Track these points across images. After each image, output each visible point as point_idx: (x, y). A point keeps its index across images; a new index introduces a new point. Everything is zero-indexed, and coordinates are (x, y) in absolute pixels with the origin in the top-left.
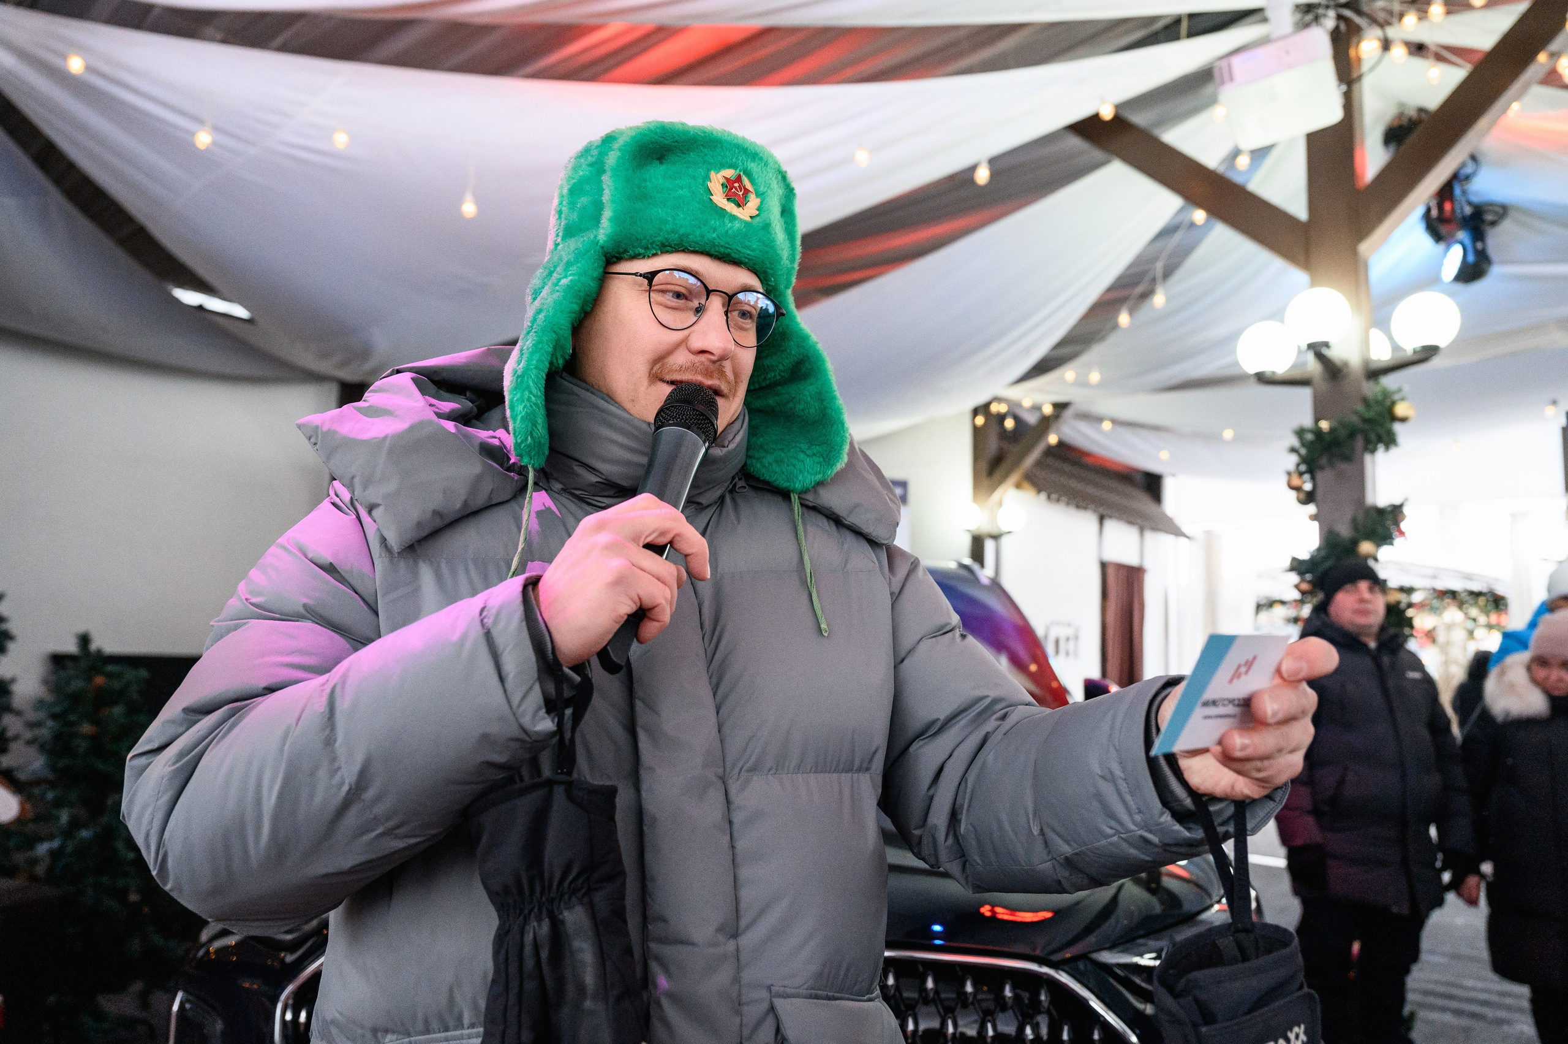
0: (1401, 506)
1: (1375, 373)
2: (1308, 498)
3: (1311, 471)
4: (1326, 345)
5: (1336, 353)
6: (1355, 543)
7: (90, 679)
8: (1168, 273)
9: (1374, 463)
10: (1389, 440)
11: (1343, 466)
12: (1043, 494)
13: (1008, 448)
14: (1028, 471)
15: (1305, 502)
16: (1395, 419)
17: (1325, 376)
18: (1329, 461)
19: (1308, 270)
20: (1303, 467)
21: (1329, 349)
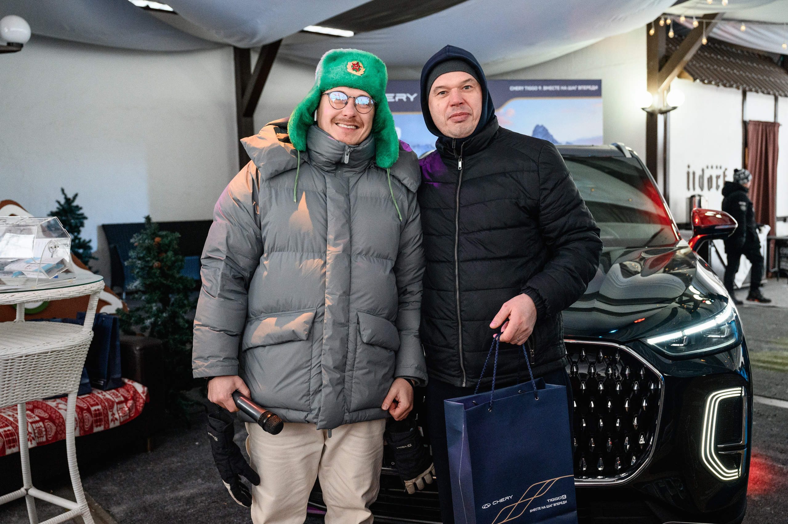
7: (153, 239)
12: (698, 81)
13: (673, 48)
14: (688, 64)
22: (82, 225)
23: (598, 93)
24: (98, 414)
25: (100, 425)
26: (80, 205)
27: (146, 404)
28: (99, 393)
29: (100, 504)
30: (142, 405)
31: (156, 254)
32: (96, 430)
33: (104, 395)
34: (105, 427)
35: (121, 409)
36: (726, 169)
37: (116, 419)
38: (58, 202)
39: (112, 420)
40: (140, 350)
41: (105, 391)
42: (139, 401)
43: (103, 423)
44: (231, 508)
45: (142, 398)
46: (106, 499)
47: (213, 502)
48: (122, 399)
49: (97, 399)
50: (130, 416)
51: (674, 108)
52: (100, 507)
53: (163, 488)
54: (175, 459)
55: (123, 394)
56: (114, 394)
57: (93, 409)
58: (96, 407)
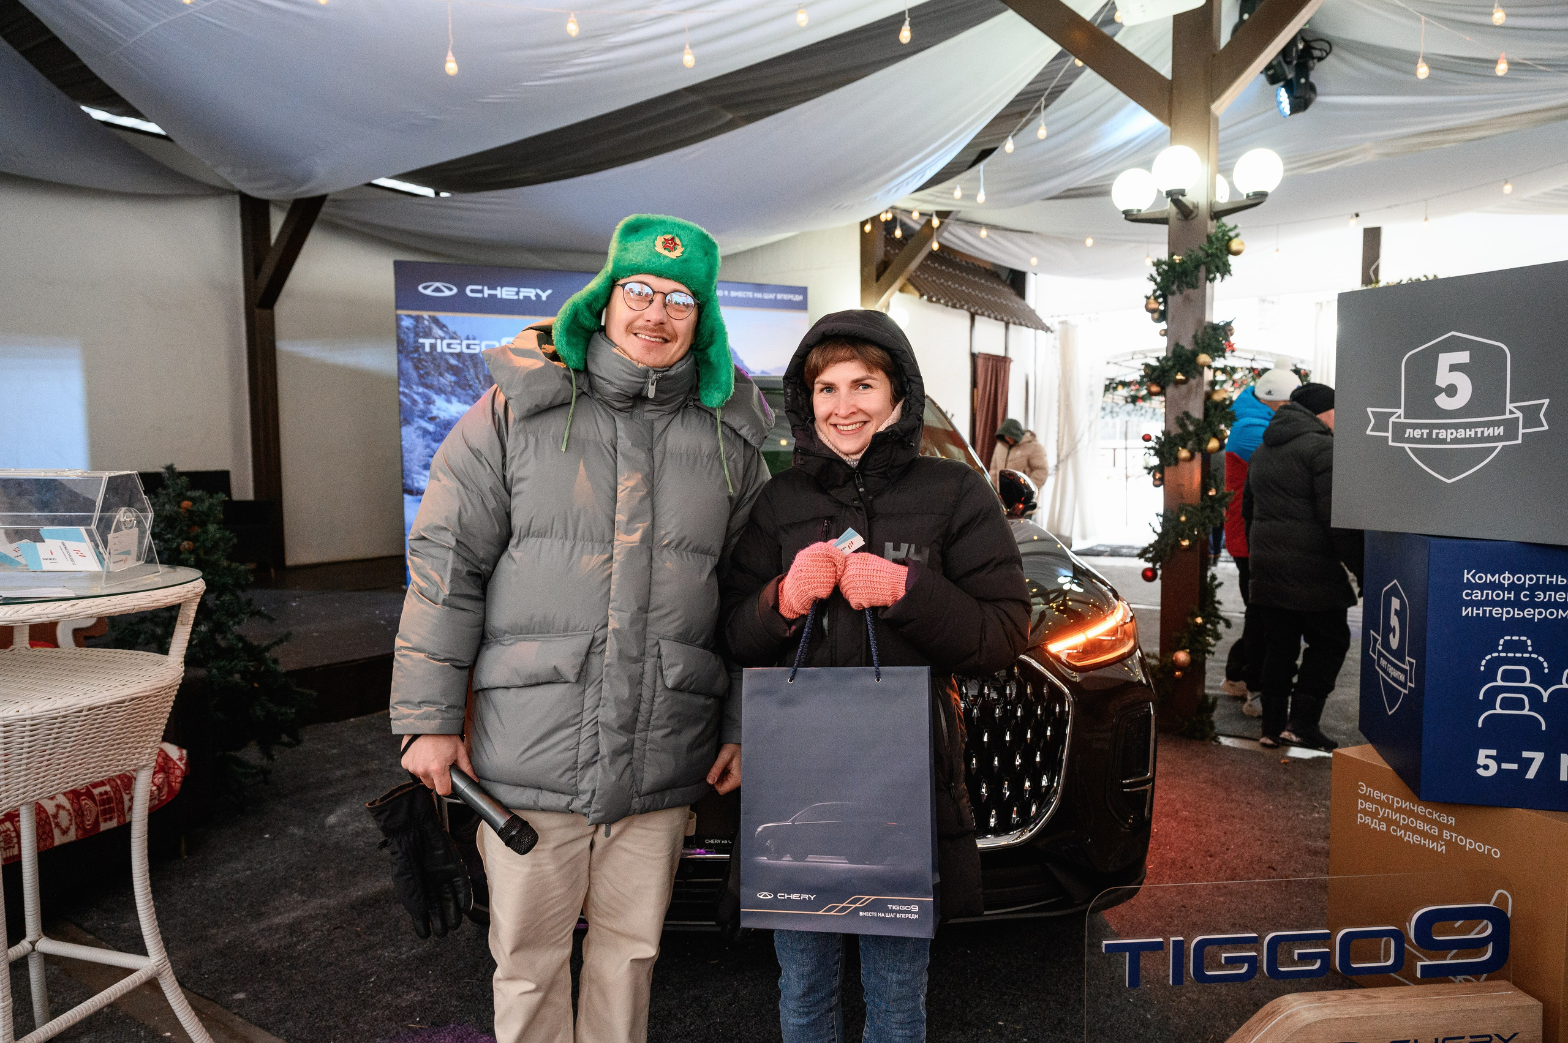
0: (1231, 322)
1: (1217, 215)
2: (1162, 316)
3: (1164, 296)
4: (1182, 193)
5: (1188, 200)
6: (1195, 355)
7: (179, 504)
9: (1213, 288)
10: (1225, 270)
11: (1190, 292)
12: (925, 297)
13: (893, 256)
14: (912, 275)
15: (1158, 320)
16: (1230, 252)
17: (1180, 216)
18: (1178, 287)
19: (1170, 125)
20: (1159, 293)
21: (1183, 195)
23: (802, 306)
24: (106, 800)
25: (111, 819)
27: (187, 778)
30: (179, 779)
31: (184, 528)
32: (104, 826)
34: (119, 822)
39: (129, 809)
42: (173, 773)
45: (179, 768)
50: (159, 800)
53: (236, 916)
54: (237, 865)
57: (96, 791)
58: (102, 789)
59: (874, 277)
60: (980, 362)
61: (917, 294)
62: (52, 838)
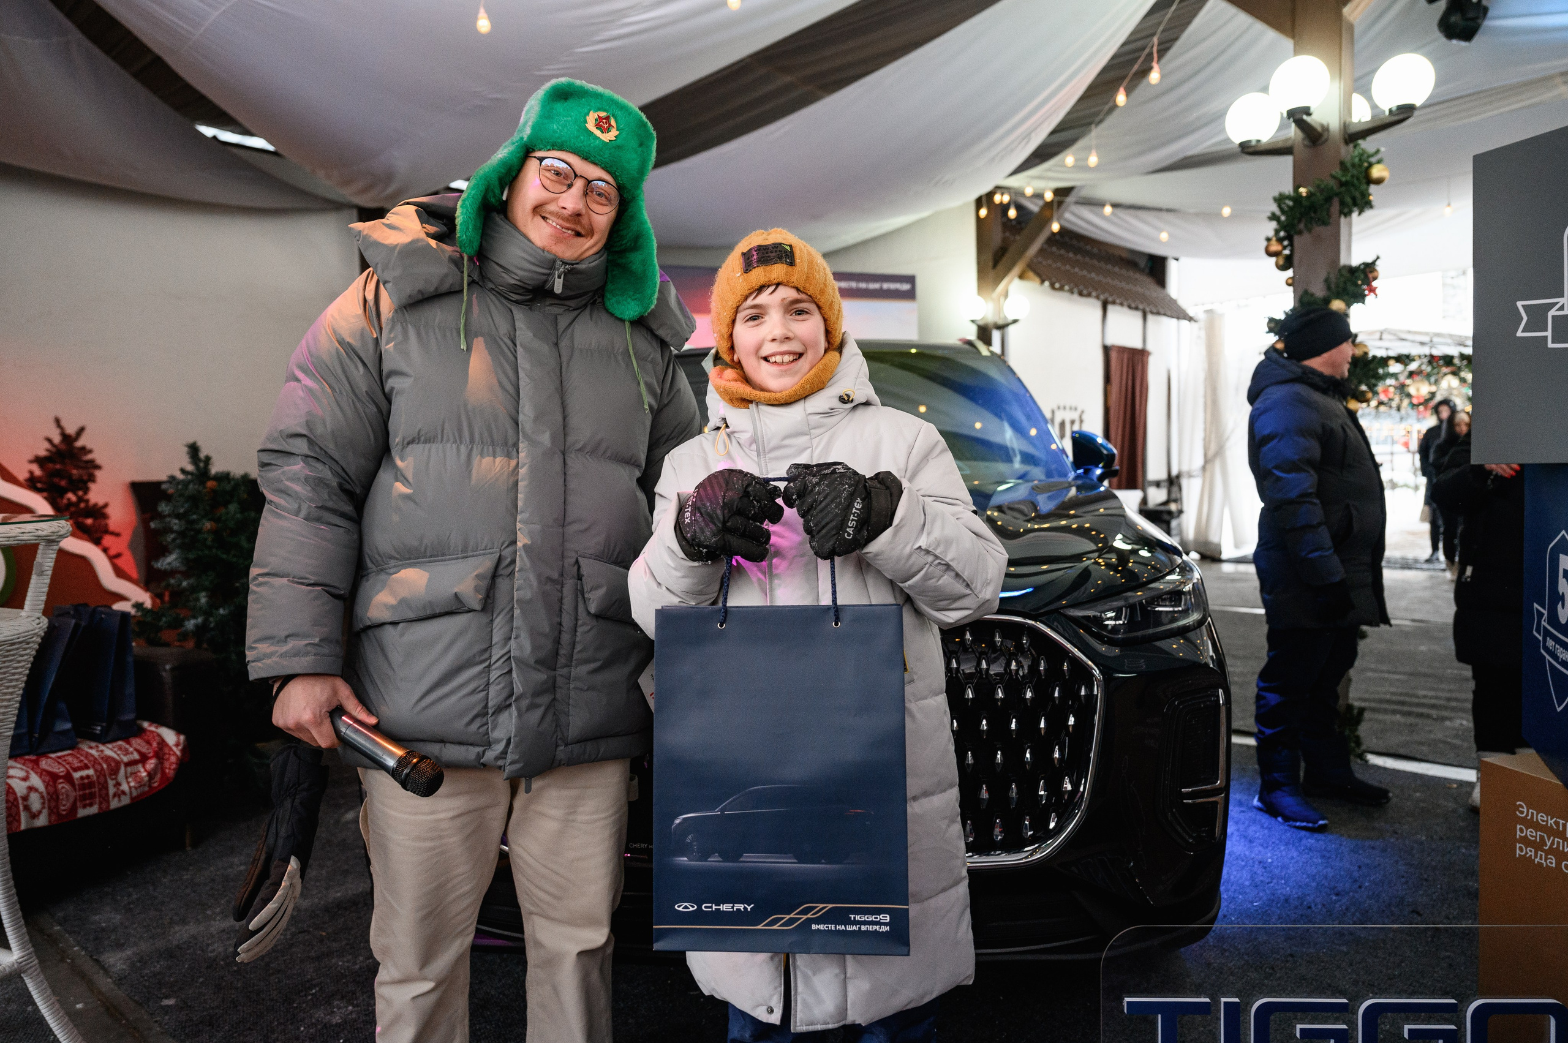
0: (1374, 263)
1: (1353, 136)
2: (1286, 263)
3: (1289, 238)
4: (1307, 111)
5: (1317, 118)
6: (1327, 301)
7: (203, 484)
8: (1163, 52)
9: (1350, 225)
10: (1363, 203)
11: (1319, 230)
12: (1047, 283)
13: (1012, 238)
14: (1031, 260)
15: (1283, 268)
16: (1370, 181)
17: (1307, 142)
18: (1306, 225)
19: (1293, 37)
20: (1282, 234)
21: (1309, 114)
22: (92, 478)
23: (910, 295)
24: (86, 784)
25: (91, 805)
26: (89, 446)
27: (182, 763)
28: (91, 748)
29: (84, 948)
30: (174, 766)
31: (208, 508)
32: (82, 813)
33: (102, 751)
34: (100, 808)
35: (134, 774)
36: (1083, 412)
37: (124, 793)
38: (49, 440)
39: (115, 795)
40: (172, 669)
41: (104, 743)
42: (168, 759)
43: (97, 800)
44: (335, 940)
45: (175, 754)
46: (96, 939)
47: (300, 933)
48: (136, 756)
49: (86, 758)
50: (150, 786)
51: (1015, 321)
52: (83, 953)
53: (209, 912)
54: (236, 861)
55: (139, 747)
56: (120, 748)
57: (77, 775)
58: (84, 773)
59: (991, 264)
60: (1114, 355)
61: (1038, 280)
62: (19, 821)
